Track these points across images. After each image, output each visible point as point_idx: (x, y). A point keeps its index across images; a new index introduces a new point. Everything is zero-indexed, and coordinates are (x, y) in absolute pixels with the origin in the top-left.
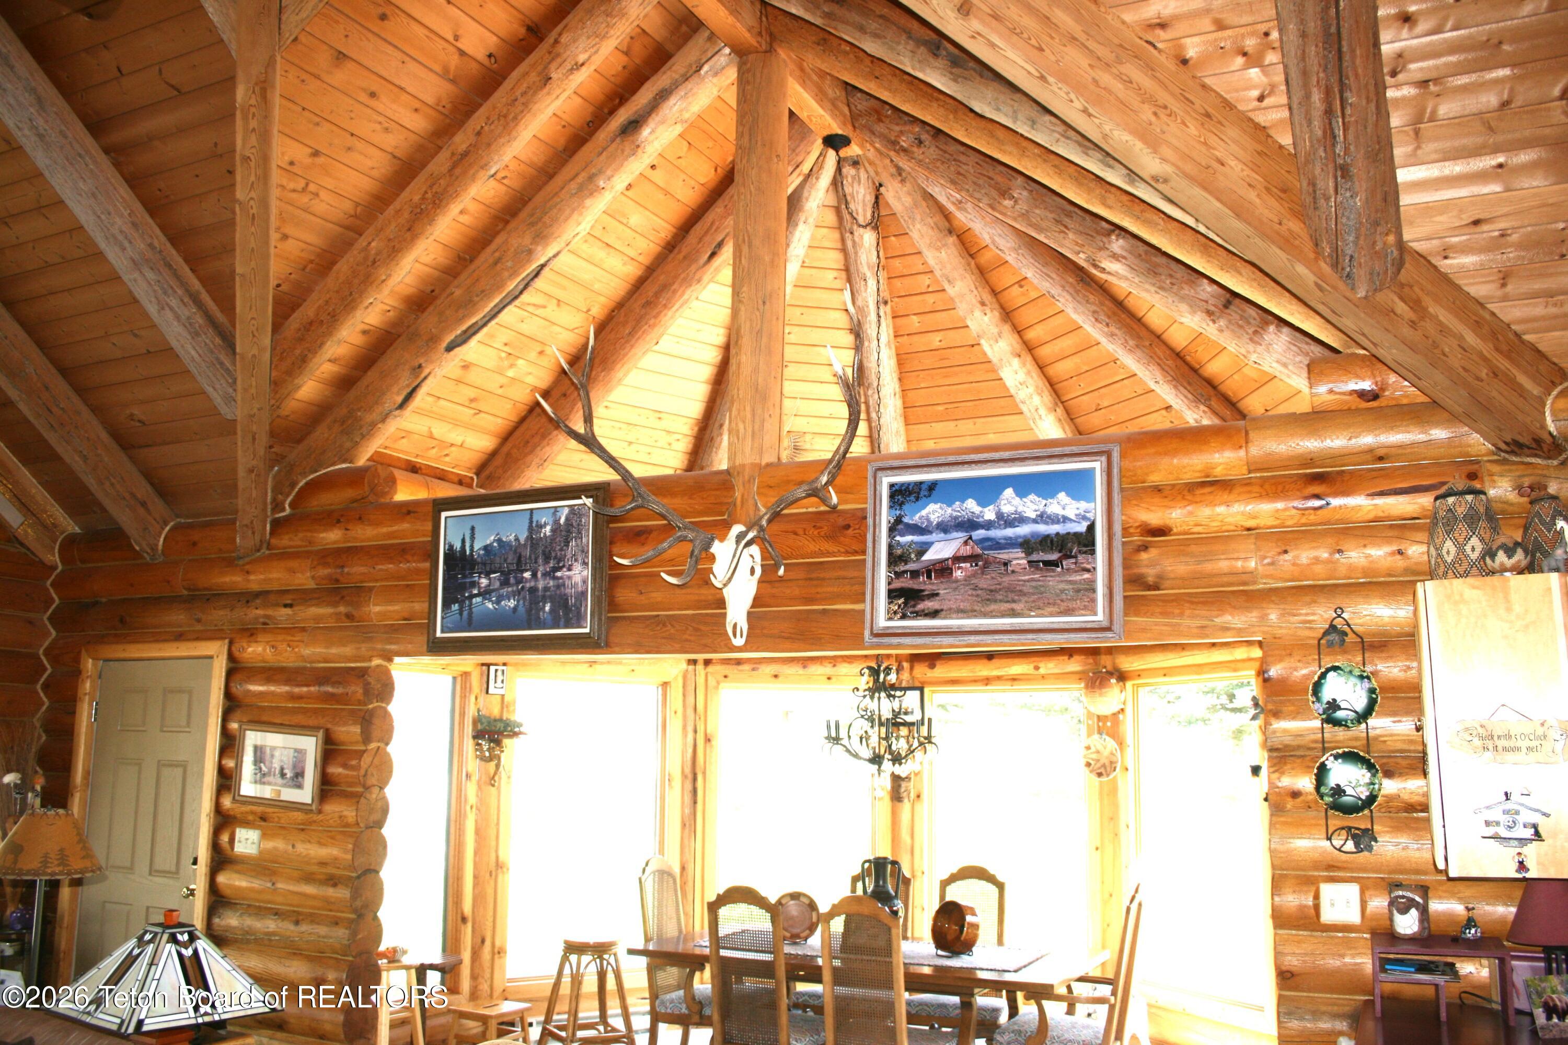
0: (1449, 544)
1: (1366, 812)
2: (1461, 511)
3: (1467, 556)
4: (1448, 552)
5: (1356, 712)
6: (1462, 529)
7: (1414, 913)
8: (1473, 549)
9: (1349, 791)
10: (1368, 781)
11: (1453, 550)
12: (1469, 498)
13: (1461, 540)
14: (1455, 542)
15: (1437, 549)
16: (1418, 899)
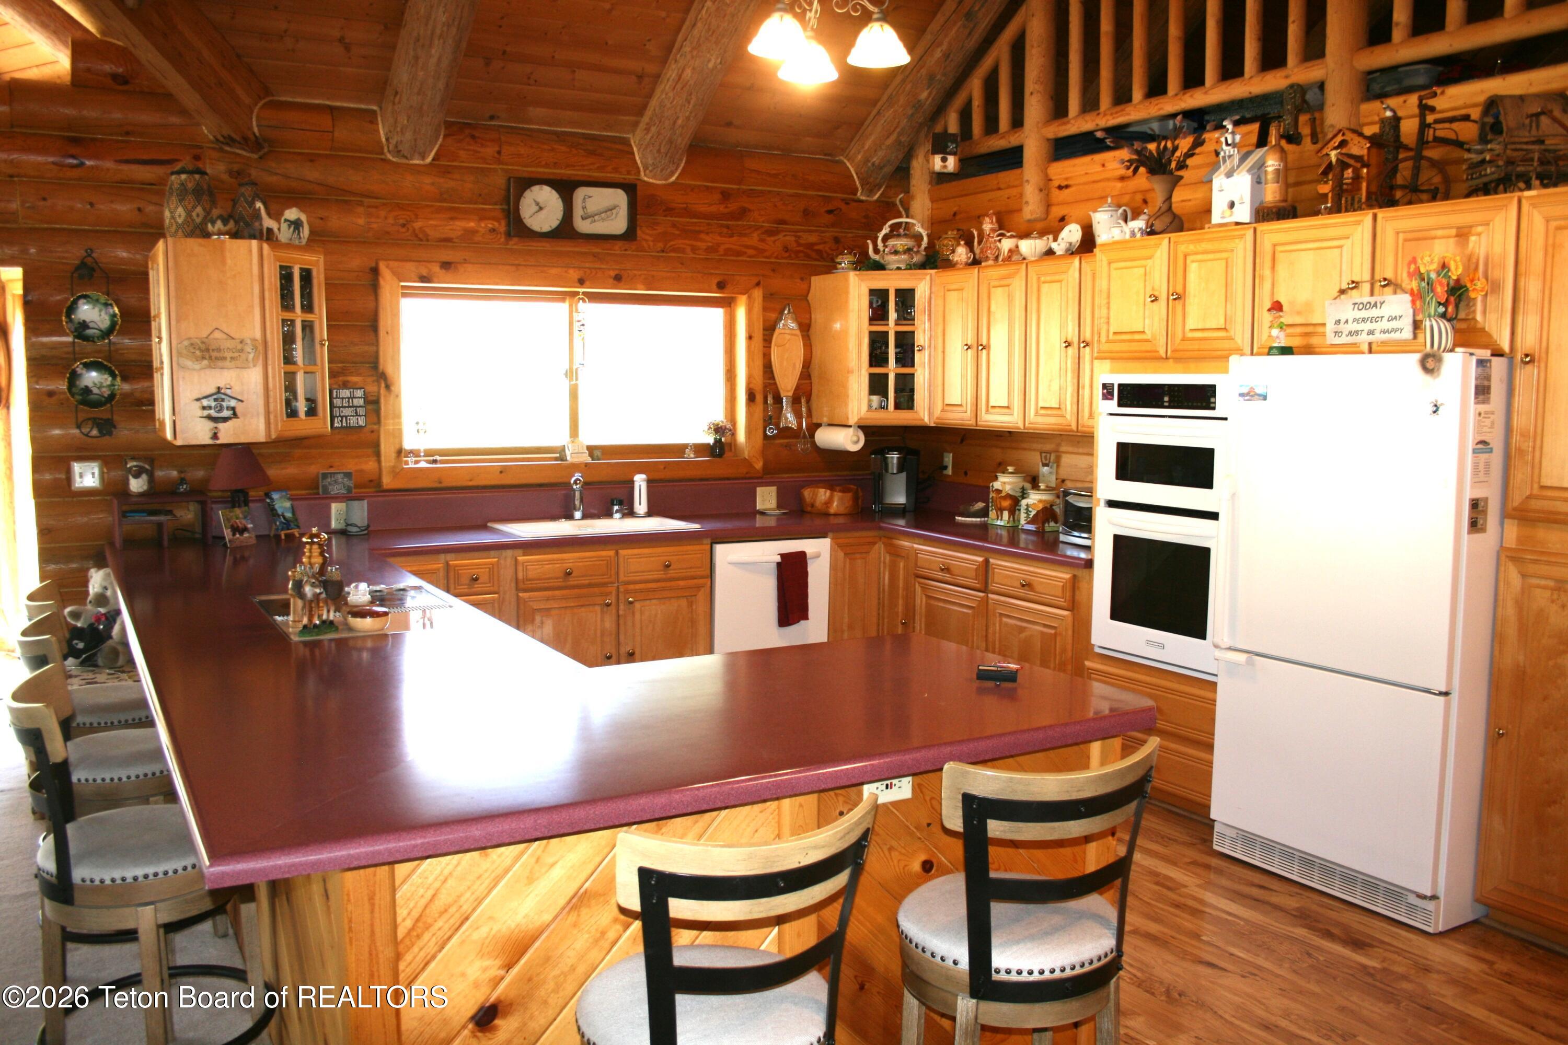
0: (180, 210)
1: (109, 405)
2: (190, 185)
3: (193, 220)
4: (180, 216)
5: (101, 330)
6: (190, 198)
7: (144, 477)
8: (198, 215)
9: (95, 390)
10: (109, 383)
11: (183, 214)
12: (197, 176)
13: (190, 207)
14: (185, 208)
15: (171, 213)
16: (147, 467)
